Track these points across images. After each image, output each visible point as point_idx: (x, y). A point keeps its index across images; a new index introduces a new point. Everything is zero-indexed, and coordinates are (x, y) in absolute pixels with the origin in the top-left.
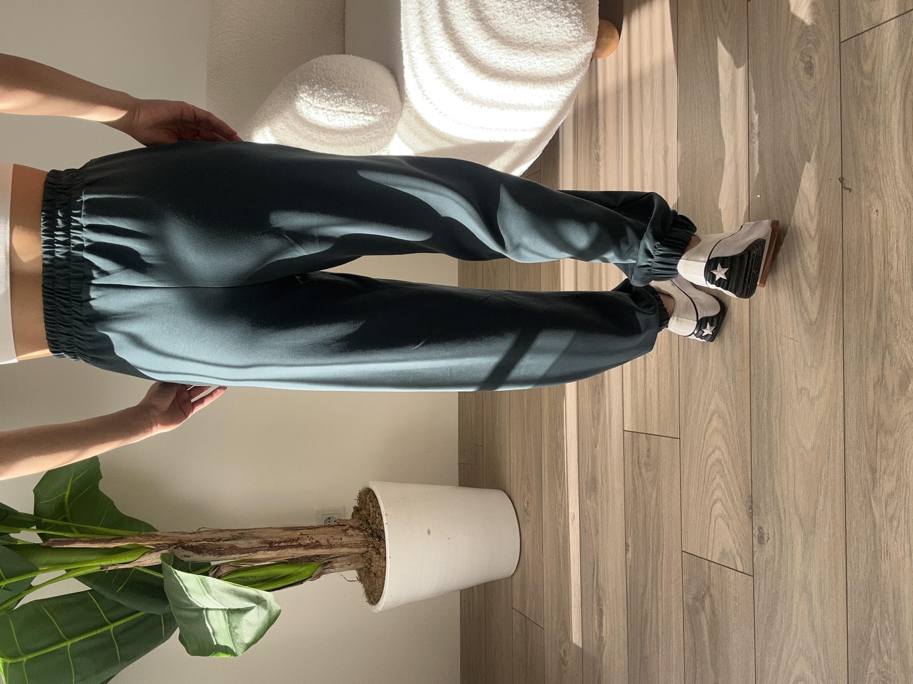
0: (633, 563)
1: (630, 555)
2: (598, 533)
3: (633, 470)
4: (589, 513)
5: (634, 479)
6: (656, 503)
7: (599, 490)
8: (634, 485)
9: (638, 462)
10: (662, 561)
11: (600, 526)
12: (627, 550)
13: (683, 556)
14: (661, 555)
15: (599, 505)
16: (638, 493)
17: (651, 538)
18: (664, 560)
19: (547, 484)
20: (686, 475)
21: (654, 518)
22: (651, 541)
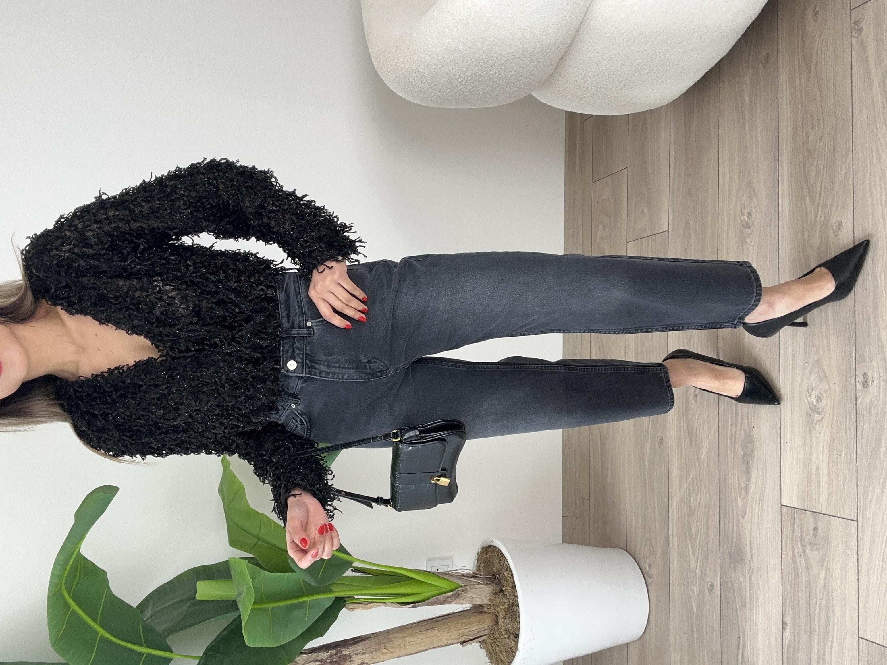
0: (792, 642)
1: (788, 632)
2: (745, 606)
3: (793, 548)
4: (732, 585)
5: (794, 556)
6: (825, 583)
7: (747, 562)
8: (794, 562)
9: (801, 540)
10: (832, 646)
11: (748, 600)
12: (784, 629)
13: (861, 643)
14: (830, 639)
15: (748, 579)
16: (800, 572)
17: (816, 620)
18: (834, 644)
19: (676, 548)
20: (864, 561)
21: (822, 599)
22: (816, 623)
